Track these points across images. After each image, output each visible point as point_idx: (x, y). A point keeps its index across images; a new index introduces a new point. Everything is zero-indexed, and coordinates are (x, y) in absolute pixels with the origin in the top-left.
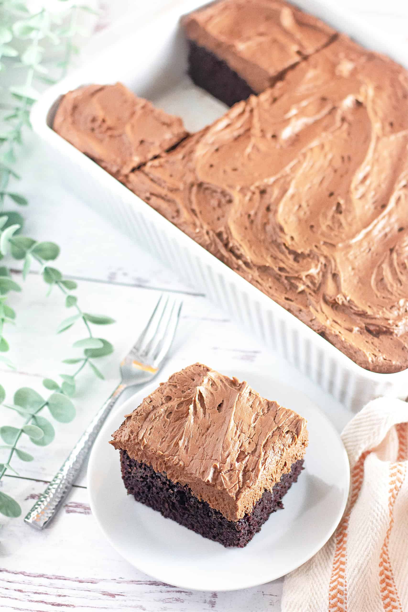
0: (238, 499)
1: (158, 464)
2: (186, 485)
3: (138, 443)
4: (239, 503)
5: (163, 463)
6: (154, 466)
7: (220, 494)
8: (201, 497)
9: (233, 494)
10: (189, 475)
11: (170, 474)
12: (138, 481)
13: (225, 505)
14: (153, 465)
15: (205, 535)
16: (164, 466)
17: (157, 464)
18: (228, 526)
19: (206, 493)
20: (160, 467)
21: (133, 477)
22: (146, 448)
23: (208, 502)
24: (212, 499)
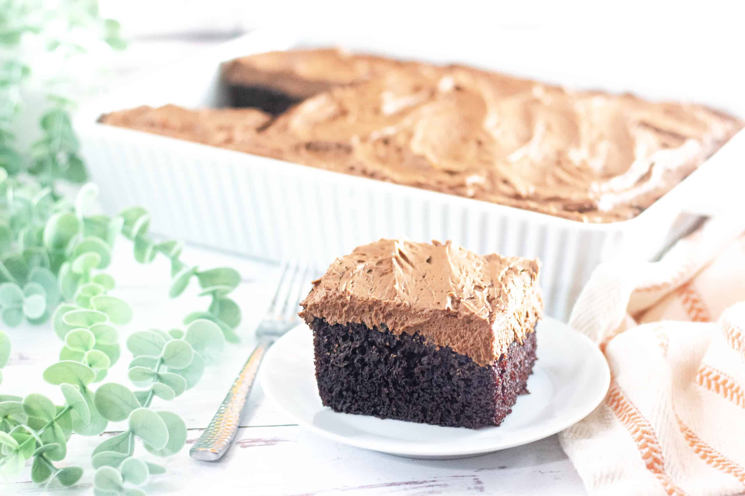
0: (492, 322)
1: (373, 315)
2: (416, 334)
3: (341, 297)
4: (495, 327)
5: (379, 312)
6: (368, 322)
7: (466, 325)
8: (439, 342)
9: (485, 316)
10: (419, 313)
11: (391, 324)
12: (340, 369)
13: (475, 339)
14: (365, 320)
15: (442, 422)
16: (381, 316)
17: (370, 318)
18: (480, 382)
19: (445, 333)
20: (376, 319)
21: (333, 366)
22: (352, 299)
23: (451, 346)
24: (456, 337)
